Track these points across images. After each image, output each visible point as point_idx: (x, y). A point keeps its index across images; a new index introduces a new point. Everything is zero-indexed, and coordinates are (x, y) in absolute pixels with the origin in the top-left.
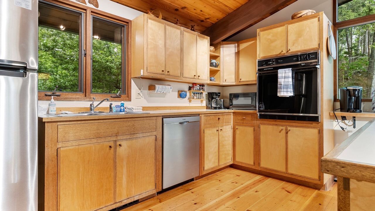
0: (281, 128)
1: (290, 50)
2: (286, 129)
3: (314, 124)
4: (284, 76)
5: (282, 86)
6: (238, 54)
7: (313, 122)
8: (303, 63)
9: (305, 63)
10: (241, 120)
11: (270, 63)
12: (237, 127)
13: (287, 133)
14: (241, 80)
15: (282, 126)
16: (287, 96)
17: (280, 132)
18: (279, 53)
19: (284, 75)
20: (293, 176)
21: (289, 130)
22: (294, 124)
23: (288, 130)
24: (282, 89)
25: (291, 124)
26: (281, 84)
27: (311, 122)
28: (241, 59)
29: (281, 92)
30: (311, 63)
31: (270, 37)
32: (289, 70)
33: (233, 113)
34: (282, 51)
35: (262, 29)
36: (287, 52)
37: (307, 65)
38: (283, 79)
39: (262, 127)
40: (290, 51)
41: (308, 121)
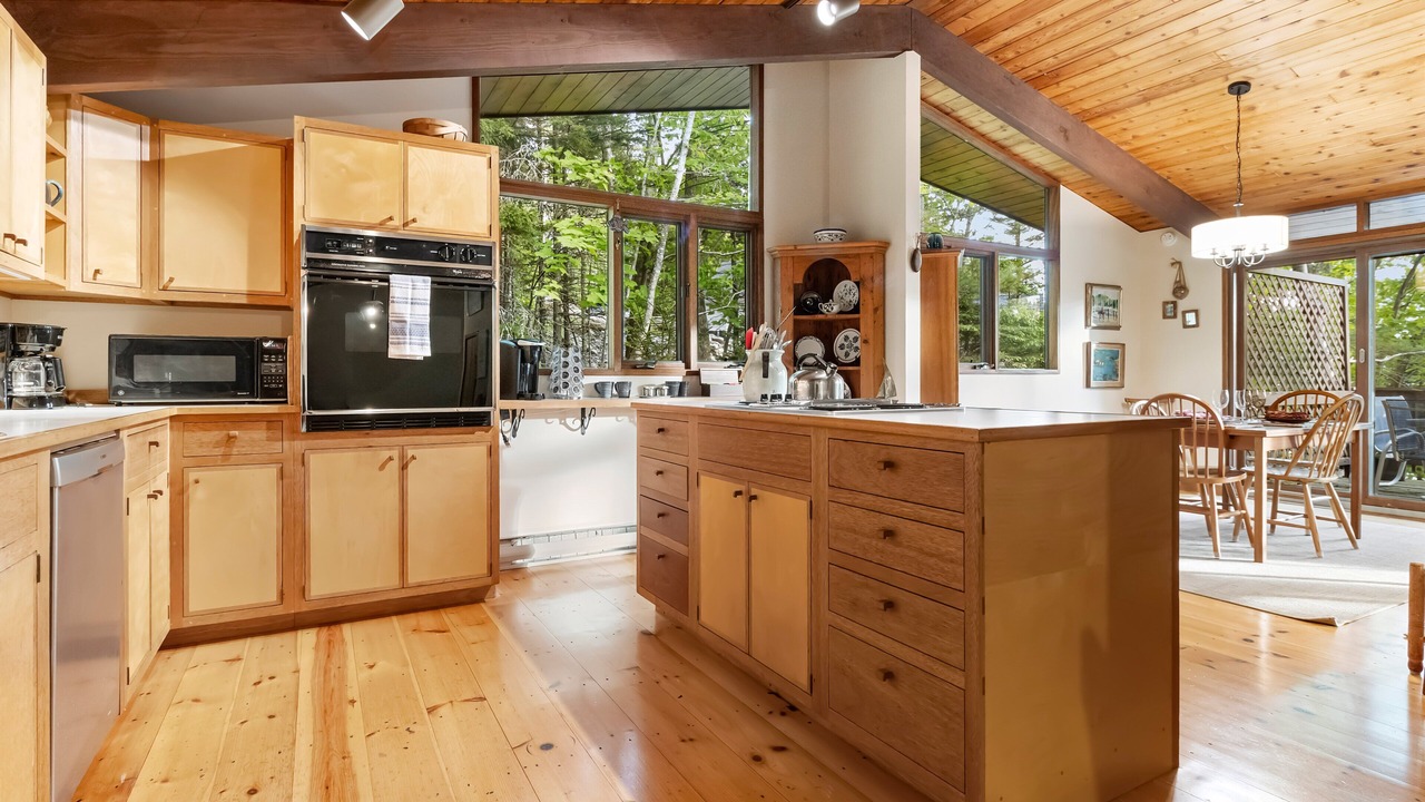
0: (385, 454)
1: (414, 220)
2: (402, 456)
3: (479, 434)
4: (410, 297)
5: (408, 326)
6: (153, 170)
7: (477, 428)
8: (457, 269)
9: (462, 269)
10: (217, 444)
11: (354, 246)
12: (192, 475)
13: (404, 467)
14: (173, 285)
15: (390, 447)
16: (418, 358)
17: (382, 467)
18: (378, 222)
19: (413, 294)
20: (423, 588)
21: (413, 458)
22: (425, 439)
23: (409, 456)
24: (408, 337)
25: (417, 439)
26: (405, 322)
27: (470, 429)
28: (170, 196)
29: (404, 343)
30: (478, 272)
31: (347, 159)
32: (424, 281)
33: (172, 418)
34: (391, 219)
35: (314, 121)
36: (405, 225)
37: (466, 275)
38: (409, 305)
39: (315, 460)
40: (413, 225)
41: (465, 425)
